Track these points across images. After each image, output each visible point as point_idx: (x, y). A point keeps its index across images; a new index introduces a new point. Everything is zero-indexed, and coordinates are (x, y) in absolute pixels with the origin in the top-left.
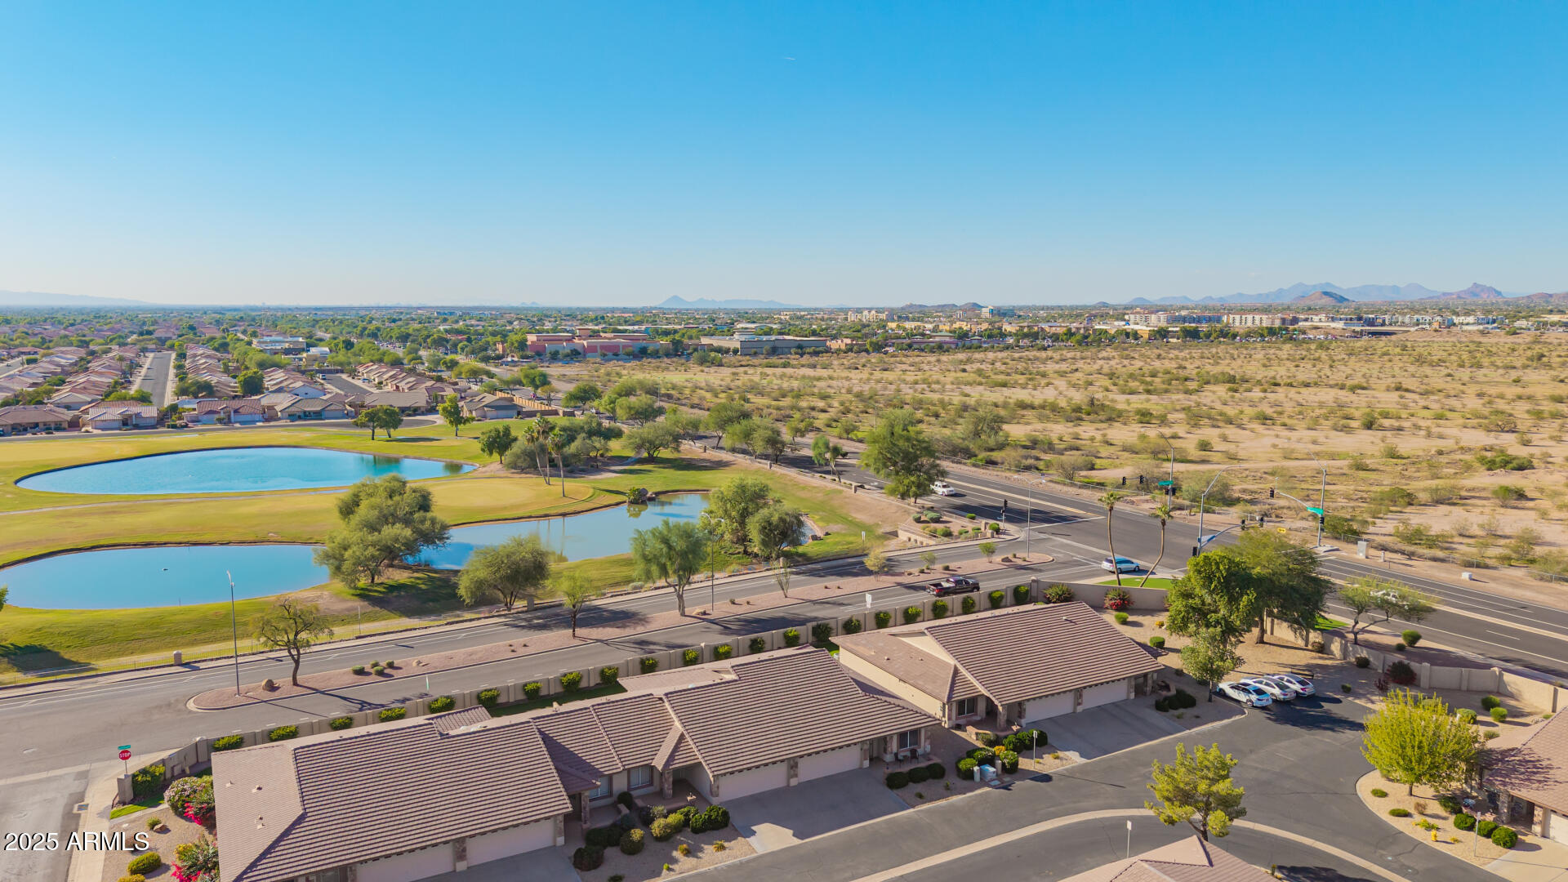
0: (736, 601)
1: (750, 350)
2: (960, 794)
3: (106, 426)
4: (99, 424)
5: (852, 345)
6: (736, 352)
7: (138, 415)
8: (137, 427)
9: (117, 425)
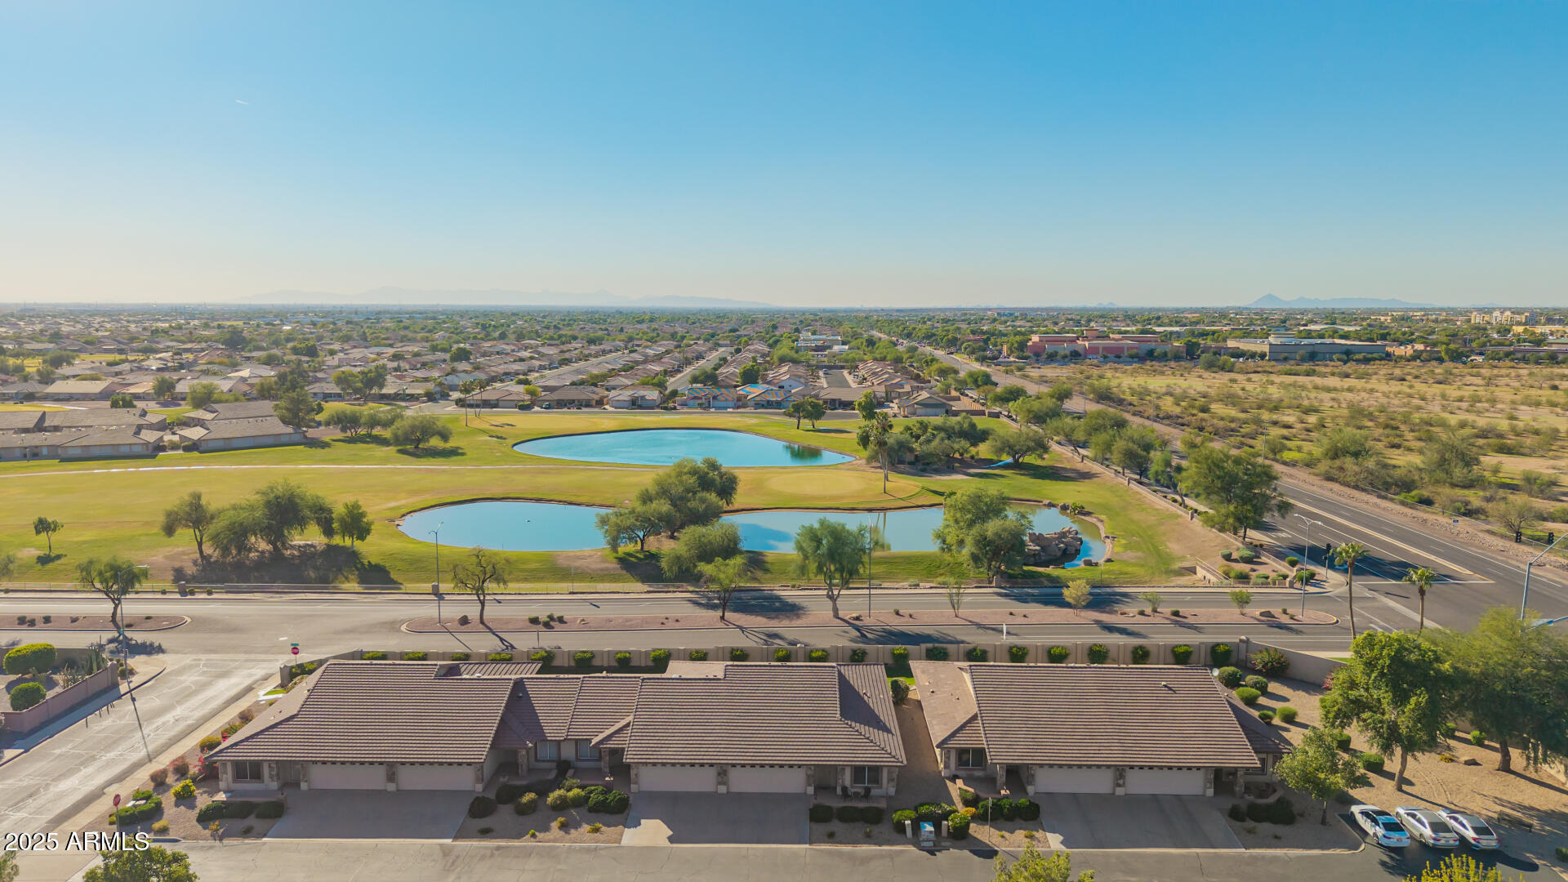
0: (901, 612)
1: (1281, 355)
2: (875, 844)
3: (618, 405)
4: (615, 404)
5: (1422, 351)
6: (1263, 356)
7: (643, 397)
8: (640, 407)
9: (626, 404)
